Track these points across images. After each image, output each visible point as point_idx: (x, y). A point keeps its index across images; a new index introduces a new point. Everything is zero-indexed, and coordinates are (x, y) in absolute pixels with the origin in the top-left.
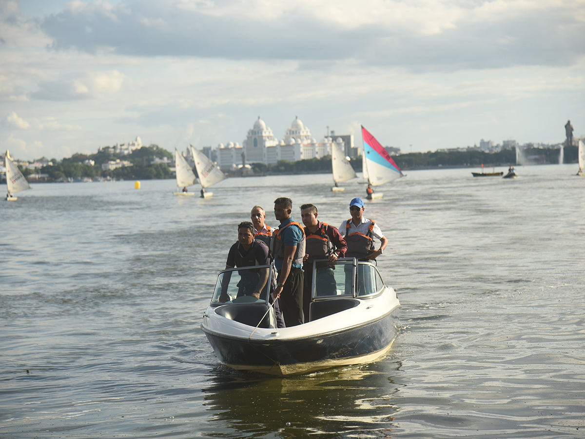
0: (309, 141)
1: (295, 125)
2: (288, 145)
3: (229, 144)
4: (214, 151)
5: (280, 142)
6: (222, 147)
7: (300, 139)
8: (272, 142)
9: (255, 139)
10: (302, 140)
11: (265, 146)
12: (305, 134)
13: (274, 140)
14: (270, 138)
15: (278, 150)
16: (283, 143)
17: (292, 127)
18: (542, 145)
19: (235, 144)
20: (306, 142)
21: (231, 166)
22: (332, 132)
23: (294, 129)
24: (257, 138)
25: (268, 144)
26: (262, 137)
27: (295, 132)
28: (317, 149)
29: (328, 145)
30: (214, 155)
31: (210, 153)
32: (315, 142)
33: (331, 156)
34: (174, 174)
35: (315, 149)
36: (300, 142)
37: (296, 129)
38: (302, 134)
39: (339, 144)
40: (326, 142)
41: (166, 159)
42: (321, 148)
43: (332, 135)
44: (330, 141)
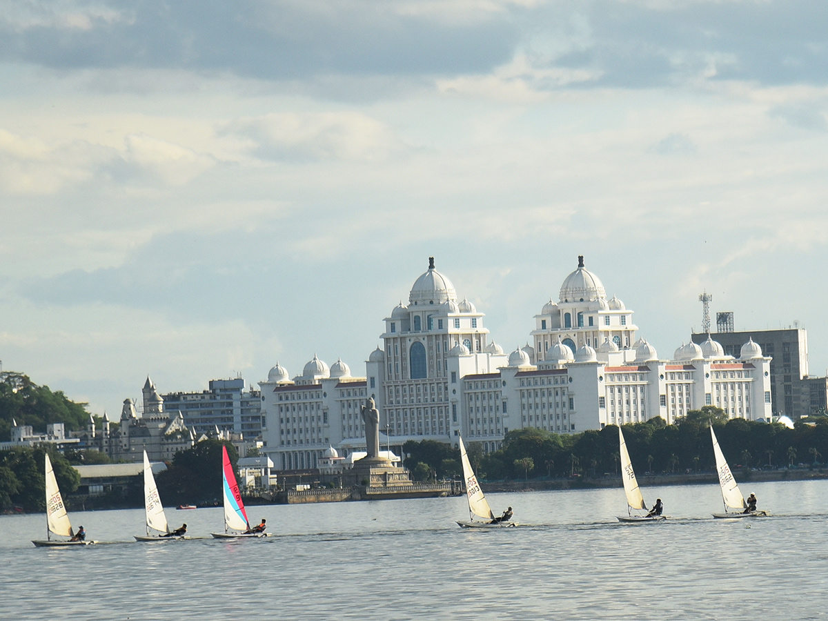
0: (631, 355)
1: (575, 286)
2: (547, 371)
3: (311, 368)
4: (254, 394)
5: (514, 357)
6: (287, 380)
7: (595, 345)
8: (482, 357)
9: (417, 348)
10: (603, 350)
11: (454, 375)
12: (615, 324)
13: (491, 350)
14: (475, 342)
15: (510, 392)
16: (527, 365)
17: (565, 300)
19: (336, 369)
20: (617, 359)
21: (322, 456)
22: (723, 318)
23: (567, 308)
24: (425, 343)
25: (468, 365)
26: (446, 336)
27: (574, 321)
28: (662, 384)
29: (707, 368)
30: (253, 412)
31: (237, 404)
32: (654, 358)
33: (719, 411)
34: (96, 489)
35: (653, 384)
36: (594, 359)
37: (579, 307)
38: (602, 326)
39: (749, 366)
40: (700, 356)
41: (58, 429)
42: (677, 381)
43: (724, 329)
44: (714, 353)
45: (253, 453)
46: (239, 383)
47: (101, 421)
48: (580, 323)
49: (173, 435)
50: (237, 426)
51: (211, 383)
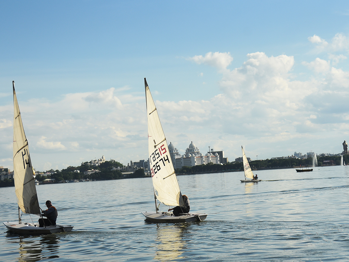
0: (199, 155)
1: (191, 146)
2: (188, 158)
4: (146, 162)
5: (183, 156)
7: (194, 154)
8: (178, 156)
11: (174, 159)
12: (197, 151)
13: (180, 155)
14: (177, 154)
15: (182, 161)
16: (185, 157)
17: (190, 147)
18: (330, 154)
20: (197, 156)
22: (212, 150)
23: (190, 149)
28: (204, 159)
29: (210, 157)
30: (146, 164)
31: (144, 163)
32: (203, 155)
33: (212, 163)
34: (124, 176)
35: (203, 159)
36: (194, 156)
37: (192, 148)
38: (195, 151)
39: (216, 156)
40: (209, 155)
41: (119, 167)
42: (206, 159)
43: (212, 151)
44: (211, 155)
45: (146, 170)
46: (144, 160)
47: (125, 166)
48: (192, 151)
49: (135, 168)
50: (144, 167)
51: (140, 161)
